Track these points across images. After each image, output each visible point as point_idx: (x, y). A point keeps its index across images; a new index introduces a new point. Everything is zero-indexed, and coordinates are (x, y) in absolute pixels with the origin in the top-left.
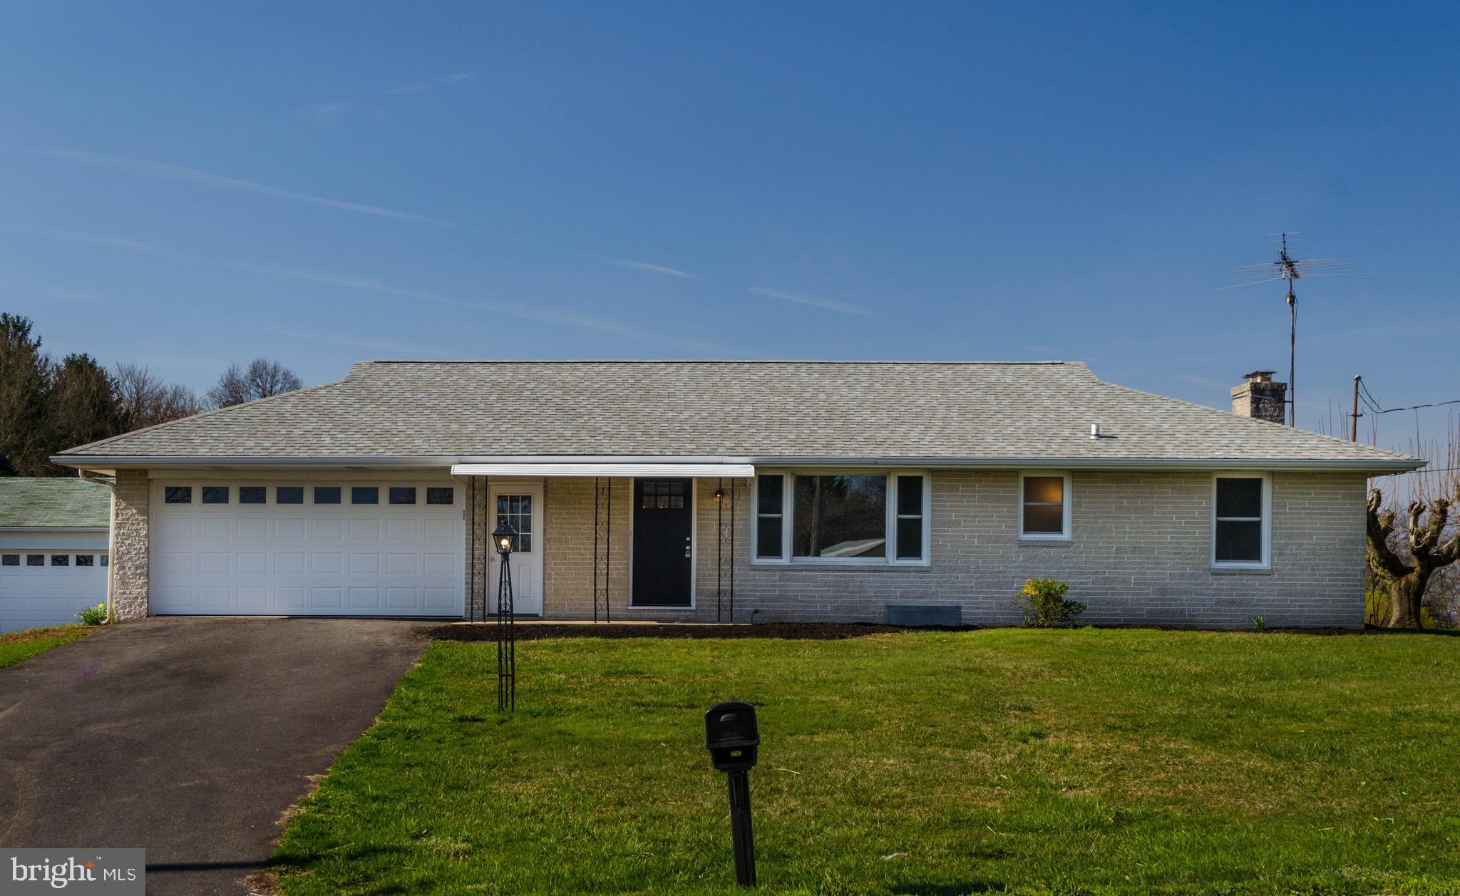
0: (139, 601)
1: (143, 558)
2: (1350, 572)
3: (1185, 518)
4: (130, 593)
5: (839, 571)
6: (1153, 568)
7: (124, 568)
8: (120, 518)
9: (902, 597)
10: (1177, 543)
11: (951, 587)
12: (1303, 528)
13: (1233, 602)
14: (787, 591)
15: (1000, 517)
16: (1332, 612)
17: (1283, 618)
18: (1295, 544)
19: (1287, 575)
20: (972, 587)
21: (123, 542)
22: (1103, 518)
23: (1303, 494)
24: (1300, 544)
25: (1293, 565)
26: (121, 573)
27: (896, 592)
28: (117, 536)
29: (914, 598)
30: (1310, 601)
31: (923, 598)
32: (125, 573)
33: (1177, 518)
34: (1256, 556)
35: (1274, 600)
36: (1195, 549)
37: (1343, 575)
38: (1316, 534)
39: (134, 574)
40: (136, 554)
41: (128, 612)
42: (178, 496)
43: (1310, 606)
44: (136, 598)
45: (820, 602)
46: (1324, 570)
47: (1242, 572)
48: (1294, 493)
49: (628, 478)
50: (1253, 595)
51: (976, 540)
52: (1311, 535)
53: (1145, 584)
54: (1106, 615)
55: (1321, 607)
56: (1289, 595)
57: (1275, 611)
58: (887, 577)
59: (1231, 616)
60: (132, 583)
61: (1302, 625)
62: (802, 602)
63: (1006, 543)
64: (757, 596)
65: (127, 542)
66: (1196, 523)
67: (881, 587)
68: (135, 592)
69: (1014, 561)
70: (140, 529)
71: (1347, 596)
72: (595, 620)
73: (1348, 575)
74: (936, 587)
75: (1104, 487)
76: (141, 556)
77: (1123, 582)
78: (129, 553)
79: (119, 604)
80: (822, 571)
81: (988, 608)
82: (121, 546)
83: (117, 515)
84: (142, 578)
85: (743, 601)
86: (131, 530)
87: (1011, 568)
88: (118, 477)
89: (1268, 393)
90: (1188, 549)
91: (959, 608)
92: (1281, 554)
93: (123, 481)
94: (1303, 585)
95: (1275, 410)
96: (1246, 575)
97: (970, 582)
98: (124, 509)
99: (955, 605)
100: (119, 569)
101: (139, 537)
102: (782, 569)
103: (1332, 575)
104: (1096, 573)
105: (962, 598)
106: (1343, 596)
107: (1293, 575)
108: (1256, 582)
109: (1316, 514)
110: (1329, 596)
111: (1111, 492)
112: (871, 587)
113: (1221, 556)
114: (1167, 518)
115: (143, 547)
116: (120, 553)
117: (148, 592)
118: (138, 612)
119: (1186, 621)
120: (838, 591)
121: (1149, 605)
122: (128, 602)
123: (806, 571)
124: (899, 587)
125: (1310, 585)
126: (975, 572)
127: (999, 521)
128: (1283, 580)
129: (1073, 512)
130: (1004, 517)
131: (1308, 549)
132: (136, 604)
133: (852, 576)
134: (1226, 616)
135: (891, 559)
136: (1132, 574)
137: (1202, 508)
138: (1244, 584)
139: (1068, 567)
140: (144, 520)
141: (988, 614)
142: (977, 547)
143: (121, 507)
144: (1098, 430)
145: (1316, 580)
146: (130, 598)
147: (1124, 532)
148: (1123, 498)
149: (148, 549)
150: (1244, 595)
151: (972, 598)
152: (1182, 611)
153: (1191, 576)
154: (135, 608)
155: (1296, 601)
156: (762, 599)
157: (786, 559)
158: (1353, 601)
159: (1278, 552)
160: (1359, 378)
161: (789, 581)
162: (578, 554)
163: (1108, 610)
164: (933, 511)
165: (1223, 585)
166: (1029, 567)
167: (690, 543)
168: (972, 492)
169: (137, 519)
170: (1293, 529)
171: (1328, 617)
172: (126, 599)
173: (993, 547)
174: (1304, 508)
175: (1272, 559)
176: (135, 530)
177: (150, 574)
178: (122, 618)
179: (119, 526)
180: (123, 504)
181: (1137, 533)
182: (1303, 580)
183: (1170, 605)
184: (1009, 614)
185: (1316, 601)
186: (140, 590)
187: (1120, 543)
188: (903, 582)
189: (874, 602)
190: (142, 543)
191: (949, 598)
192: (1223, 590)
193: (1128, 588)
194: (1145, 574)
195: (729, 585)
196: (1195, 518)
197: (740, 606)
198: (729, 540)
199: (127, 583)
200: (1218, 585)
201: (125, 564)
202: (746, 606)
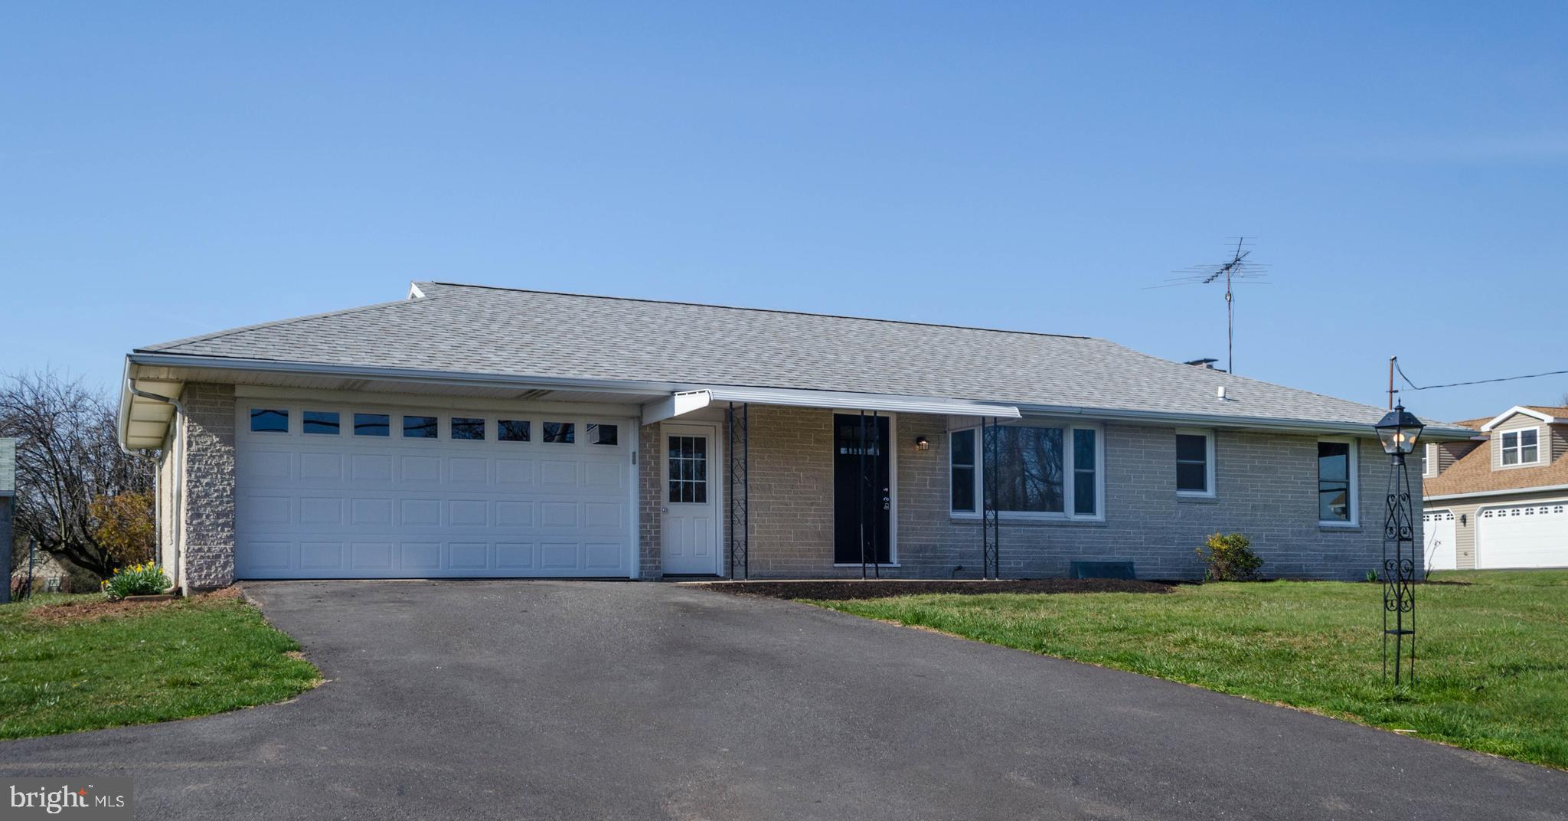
0: (223, 561)
1: (228, 502)
3: (1299, 479)
4: (209, 550)
6: (1279, 526)
7: (199, 516)
8: (194, 447)
9: (1084, 553)
10: (1295, 502)
11: (1124, 544)
12: (1382, 490)
13: (1335, 558)
15: (1162, 473)
18: (1377, 505)
19: (1372, 532)
20: (1141, 544)
21: (199, 481)
22: (1241, 476)
23: (1381, 459)
24: (1380, 505)
25: (1376, 523)
26: (194, 522)
27: (1079, 549)
29: (1094, 554)
31: (1102, 554)
32: (201, 524)
33: (1295, 478)
34: (1347, 517)
35: (1364, 556)
36: (1308, 507)
39: (216, 525)
40: (217, 497)
41: (206, 576)
42: (271, 421)
44: (218, 557)
45: (1014, 558)
47: (1340, 530)
48: (1374, 458)
50: (1351, 551)
51: (1144, 495)
53: (1274, 540)
56: (1373, 551)
57: (1365, 566)
58: (1072, 532)
59: (1336, 570)
60: (212, 536)
63: (1168, 499)
64: (957, 553)
65: (205, 481)
66: (1308, 483)
67: (1066, 543)
68: (216, 549)
69: (1174, 518)
70: (224, 464)
74: (1113, 544)
75: (1241, 447)
76: (225, 500)
77: (1257, 538)
78: (207, 495)
79: (193, 565)
80: (1015, 525)
81: (1155, 564)
82: (195, 486)
83: (190, 444)
84: (226, 529)
85: (944, 557)
86: (211, 464)
87: (1172, 523)
88: (190, 392)
90: (1303, 507)
91: (1132, 563)
92: (1368, 513)
93: (197, 399)
96: (1345, 532)
97: (1140, 538)
98: (199, 436)
99: (1128, 561)
100: (192, 518)
101: (222, 473)
102: (976, 523)
105: (1134, 554)
107: (1376, 532)
108: (1352, 539)
109: (1389, 477)
111: (1245, 452)
112: (1058, 542)
113: (1323, 514)
114: (1290, 478)
115: (228, 488)
116: (194, 496)
117: (235, 550)
118: (220, 576)
120: (1029, 547)
121: (1275, 560)
122: (206, 563)
124: (1082, 543)
126: (1144, 528)
127: (1162, 478)
128: (1370, 537)
129: (1215, 470)
130: (1165, 473)
132: (217, 564)
133: (1042, 531)
134: (1331, 571)
135: (1070, 513)
136: (1262, 531)
137: (1310, 469)
138: (1340, 541)
139: (1216, 524)
140: (229, 451)
141: (1155, 570)
142: (1145, 503)
143: (196, 433)
146: (208, 557)
147: (1258, 491)
148: (1256, 457)
149: (233, 491)
150: (1344, 551)
151: (1141, 554)
152: (1301, 567)
153: (1306, 534)
154: (216, 570)
155: (1379, 556)
156: (962, 556)
157: (978, 514)
159: (1363, 512)
162: (782, 503)
164: (1104, 465)
165: (1329, 541)
166: (1186, 524)
167: (887, 494)
168: (1141, 447)
169: (219, 450)
170: (1375, 490)
172: (202, 557)
173: (1157, 503)
174: (1382, 472)
175: (1360, 518)
176: (216, 465)
177: (238, 525)
178: (197, 584)
179: (192, 459)
180: (199, 430)
181: (1267, 491)
183: (1293, 561)
184: (1172, 570)
186: (223, 546)
187: (1255, 501)
188: (1085, 538)
189: (1061, 558)
190: (226, 483)
191: (1123, 553)
192: (1328, 546)
193: (1261, 545)
194: (1273, 530)
195: (931, 540)
196: (1307, 478)
197: (941, 563)
198: (930, 491)
199: (203, 536)
200: (1325, 541)
201: (201, 511)
202: (947, 563)
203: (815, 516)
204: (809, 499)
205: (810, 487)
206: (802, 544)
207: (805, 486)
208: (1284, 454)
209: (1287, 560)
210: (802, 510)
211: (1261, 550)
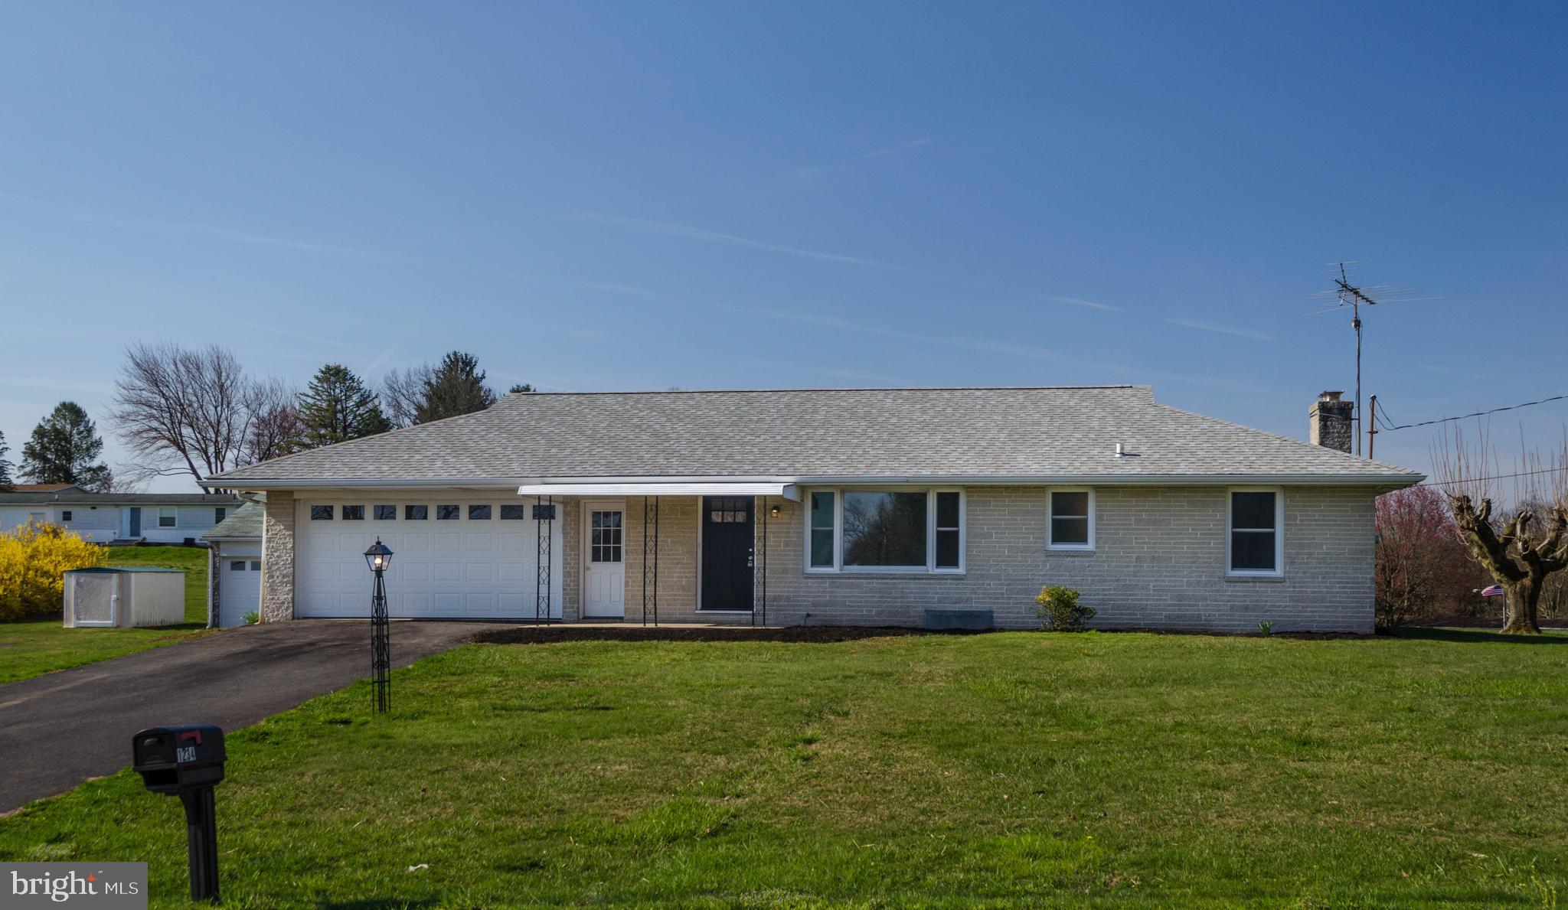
0: (286, 605)
1: (289, 568)
2: (1360, 580)
3: (1200, 530)
4: (278, 599)
5: (882, 579)
6: (1171, 576)
7: (273, 577)
8: (270, 533)
9: (940, 602)
10: (1193, 553)
11: (984, 594)
12: (1314, 539)
13: (1246, 608)
14: (837, 597)
15: (1028, 529)
16: (1342, 617)
17: (1295, 623)
18: (1306, 554)
19: (1299, 582)
20: (1003, 594)
21: (273, 554)
22: (1123, 529)
23: (1314, 506)
24: (1311, 554)
25: (1305, 573)
26: (270, 581)
27: (934, 598)
28: (267, 548)
29: (950, 603)
30: (1322, 607)
31: (959, 603)
32: (274, 581)
33: (1193, 529)
34: (1271, 565)
35: (1286, 606)
36: (1210, 558)
37: (1353, 583)
38: (1326, 544)
39: (282, 582)
40: (283, 565)
41: (277, 615)
42: (322, 513)
43: (1320, 612)
44: (283, 603)
45: (866, 606)
46: (1335, 578)
47: (1255, 580)
48: (1305, 506)
49: (697, 496)
50: (1266, 601)
51: (1007, 550)
52: (1322, 545)
53: (1163, 591)
54: (1127, 619)
55: (1332, 612)
56: (1300, 601)
57: (1287, 616)
58: (927, 584)
59: (1245, 622)
60: (280, 590)
61: (1314, 630)
62: (850, 606)
63: (1036, 553)
64: (809, 602)
65: (276, 554)
66: (1211, 534)
67: (920, 593)
68: (282, 598)
69: (1041, 570)
70: (287, 543)
71: (1357, 602)
72: (645, 623)
73: (1358, 583)
74: (971, 593)
75: (1124, 501)
76: (288, 566)
77: (1143, 588)
78: (277, 564)
79: (269, 608)
80: (866, 578)
81: (1018, 613)
82: (271, 557)
83: (268, 531)
84: (288, 585)
85: (797, 605)
87: (1040, 575)
88: (268, 497)
89: (1335, 411)
90: (1204, 558)
91: (992, 612)
92: (1292, 563)
93: (273, 501)
94: (1312, 592)
95: (1342, 427)
96: (1261, 582)
97: (1001, 589)
98: (273, 525)
99: (987, 610)
100: (269, 576)
101: (286, 549)
102: (832, 577)
103: (1342, 583)
104: (1117, 581)
105: (994, 603)
106: (1352, 602)
107: (1305, 582)
108: (1269, 589)
109: (1326, 525)
110: (1339, 602)
111: (1130, 506)
112: (911, 593)
113: (1237, 564)
114: (1184, 530)
115: (289, 559)
116: (270, 562)
117: (293, 598)
118: (284, 615)
119: (1203, 625)
120: (882, 597)
121: (1165, 610)
122: (276, 607)
123: (853, 578)
124: (937, 593)
125: (1321, 592)
126: (1005, 580)
127: (1028, 533)
128: (1294, 587)
129: (1097, 524)
130: (1032, 529)
131: (1318, 559)
132: (283, 608)
133: (894, 584)
134: (1240, 621)
135: (931, 568)
136: (1151, 581)
137: (1217, 520)
138: (1257, 592)
139: (1091, 575)
140: (290, 534)
141: (1017, 618)
142: (1007, 556)
143: (270, 524)
144: (1122, 448)
145: (1327, 587)
146: (278, 603)
147: (1143, 543)
148: (1143, 511)
149: (293, 561)
150: (1257, 601)
151: (1003, 603)
152: (1199, 616)
153: (1207, 584)
154: (282, 611)
155: (1307, 607)
156: (814, 604)
157: (836, 569)
158: (1363, 607)
159: (1290, 561)
160: (1374, 398)
161: (838, 587)
163: (1129, 614)
164: (968, 523)
165: (1238, 591)
166: (1055, 575)
167: (752, 554)
168: (1003, 506)
169: (284, 534)
170: (1304, 539)
171: (1339, 622)
172: (274, 603)
173: (1022, 557)
174: (1314, 520)
175: (1285, 568)
176: (282, 544)
177: (296, 582)
178: (271, 620)
179: (269, 540)
180: (273, 521)
181: (1156, 543)
182: (1314, 587)
183: (1187, 610)
184: (1038, 618)
185: (1327, 607)
186: (286, 596)
187: (1140, 553)
188: (940, 589)
189: (915, 607)
190: (288, 555)
191: (983, 603)
192: (1237, 596)
193: (1148, 595)
194: (1163, 581)
195: (785, 592)
196: (1210, 530)
197: (794, 610)
198: (784, 551)
199: (276, 590)
200: (1232, 592)
201: (274, 573)
202: (800, 610)
203: (680, 572)
204: (675, 559)
205: (676, 550)
206: (668, 595)
207: (671, 550)
208: (1181, 506)
209: (1179, 610)
210: (669, 568)
211: (1147, 600)
